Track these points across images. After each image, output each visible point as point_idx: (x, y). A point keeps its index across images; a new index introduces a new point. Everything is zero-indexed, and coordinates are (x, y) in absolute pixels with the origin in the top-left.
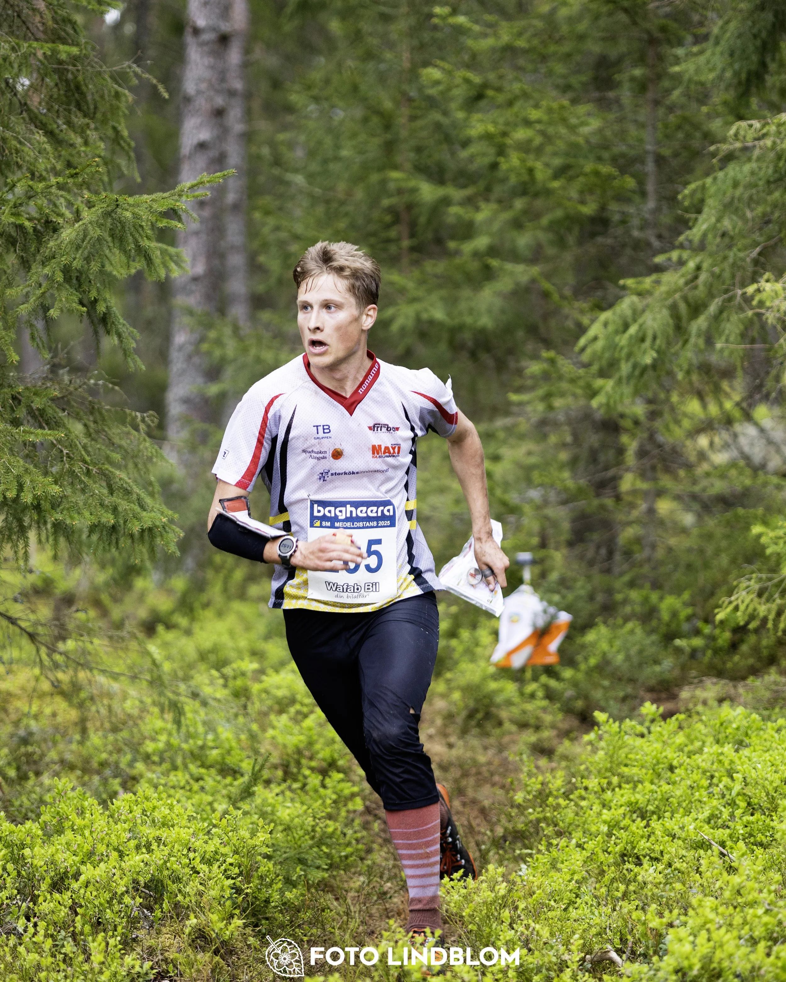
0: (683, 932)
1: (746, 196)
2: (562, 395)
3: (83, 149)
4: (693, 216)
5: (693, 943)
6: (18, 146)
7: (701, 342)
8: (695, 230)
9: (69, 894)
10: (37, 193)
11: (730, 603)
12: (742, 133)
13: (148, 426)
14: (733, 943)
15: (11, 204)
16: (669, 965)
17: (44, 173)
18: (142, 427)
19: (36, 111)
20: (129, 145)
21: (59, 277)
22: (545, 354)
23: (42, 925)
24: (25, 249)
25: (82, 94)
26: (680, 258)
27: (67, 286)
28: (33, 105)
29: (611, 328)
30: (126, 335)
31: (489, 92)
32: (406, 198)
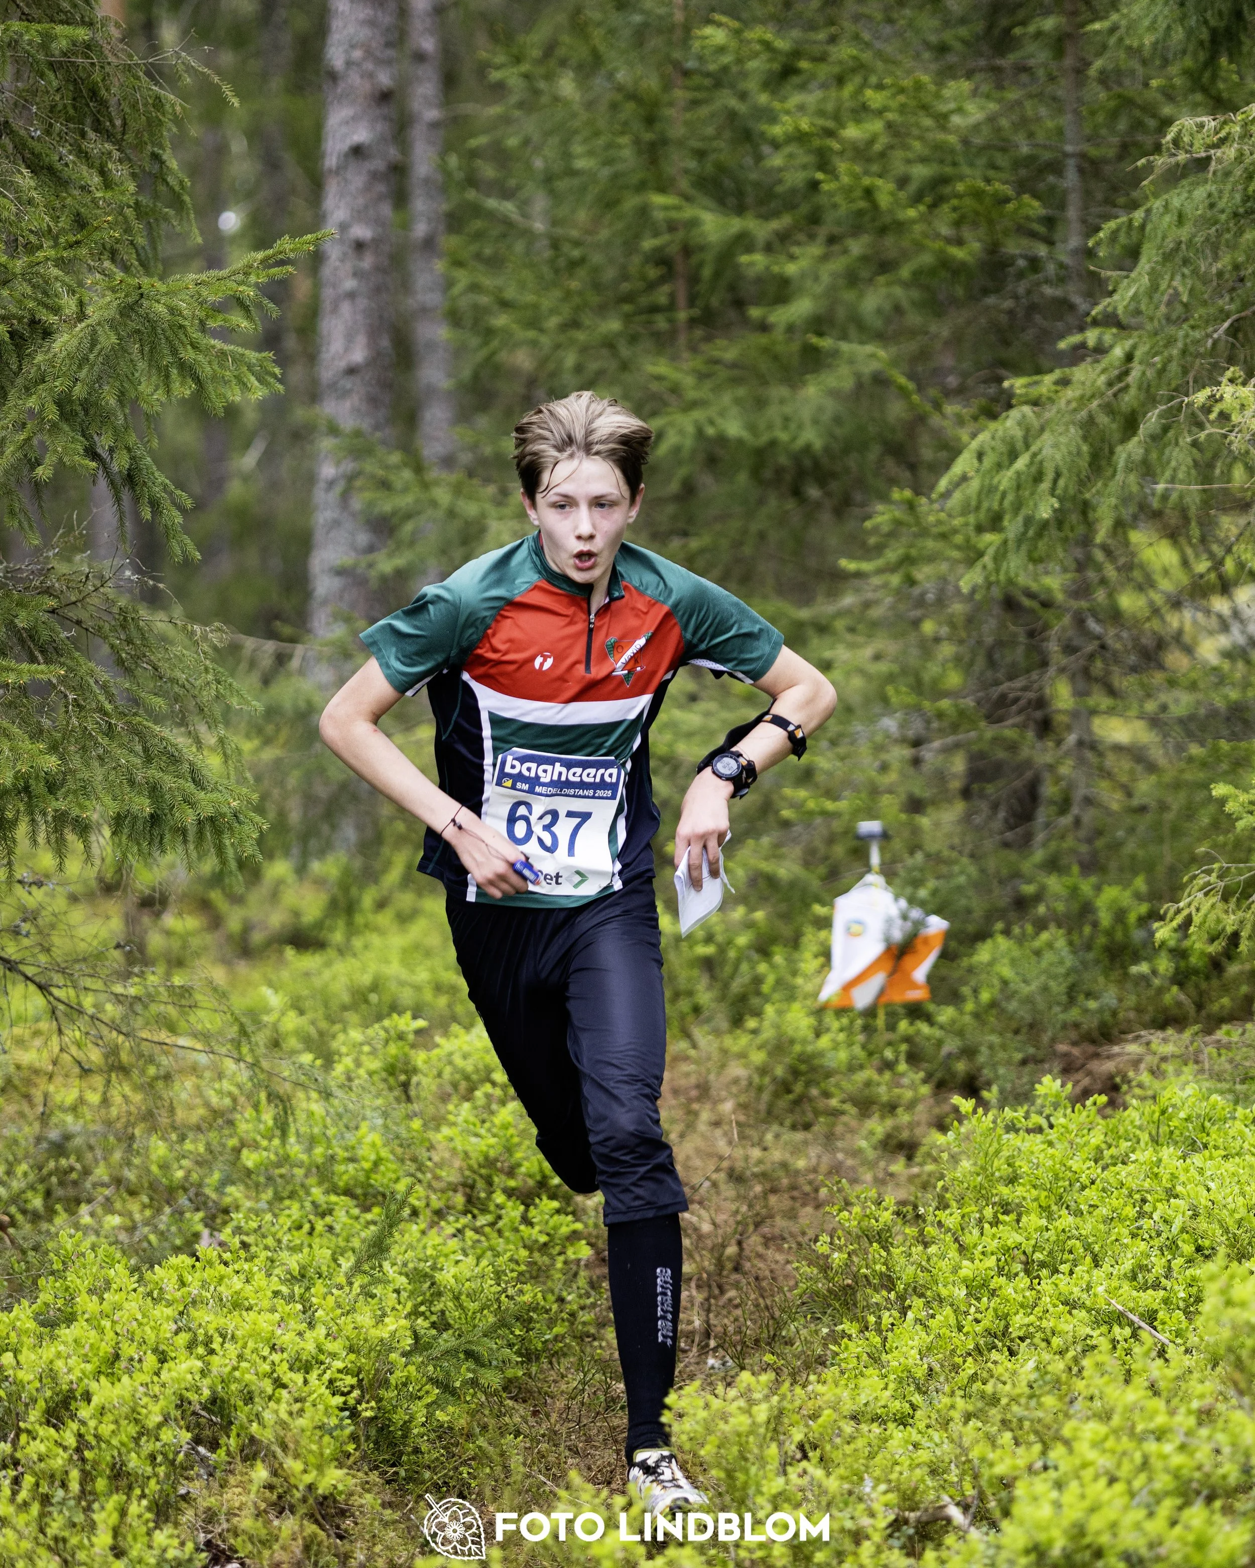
1: (1199, 238)
2: (931, 559)
3: (101, 194)
4: (1115, 274)
5: (1057, 1502)
7: (1133, 479)
8: (1116, 297)
9: (75, 1425)
10: (15, 275)
11: (1178, 911)
12: (1187, 137)
17: (33, 239)
18: (205, 648)
19: (22, 132)
20: (181, 182)
21: (52, 412)
22: (898, 494)
25: (103, 103)
26: (1100, 340)
27: (66, 427)
28: (18, 124)
29: (988, 462)
30: (166, 503)
31: (804, 64)
32: (680, 235)
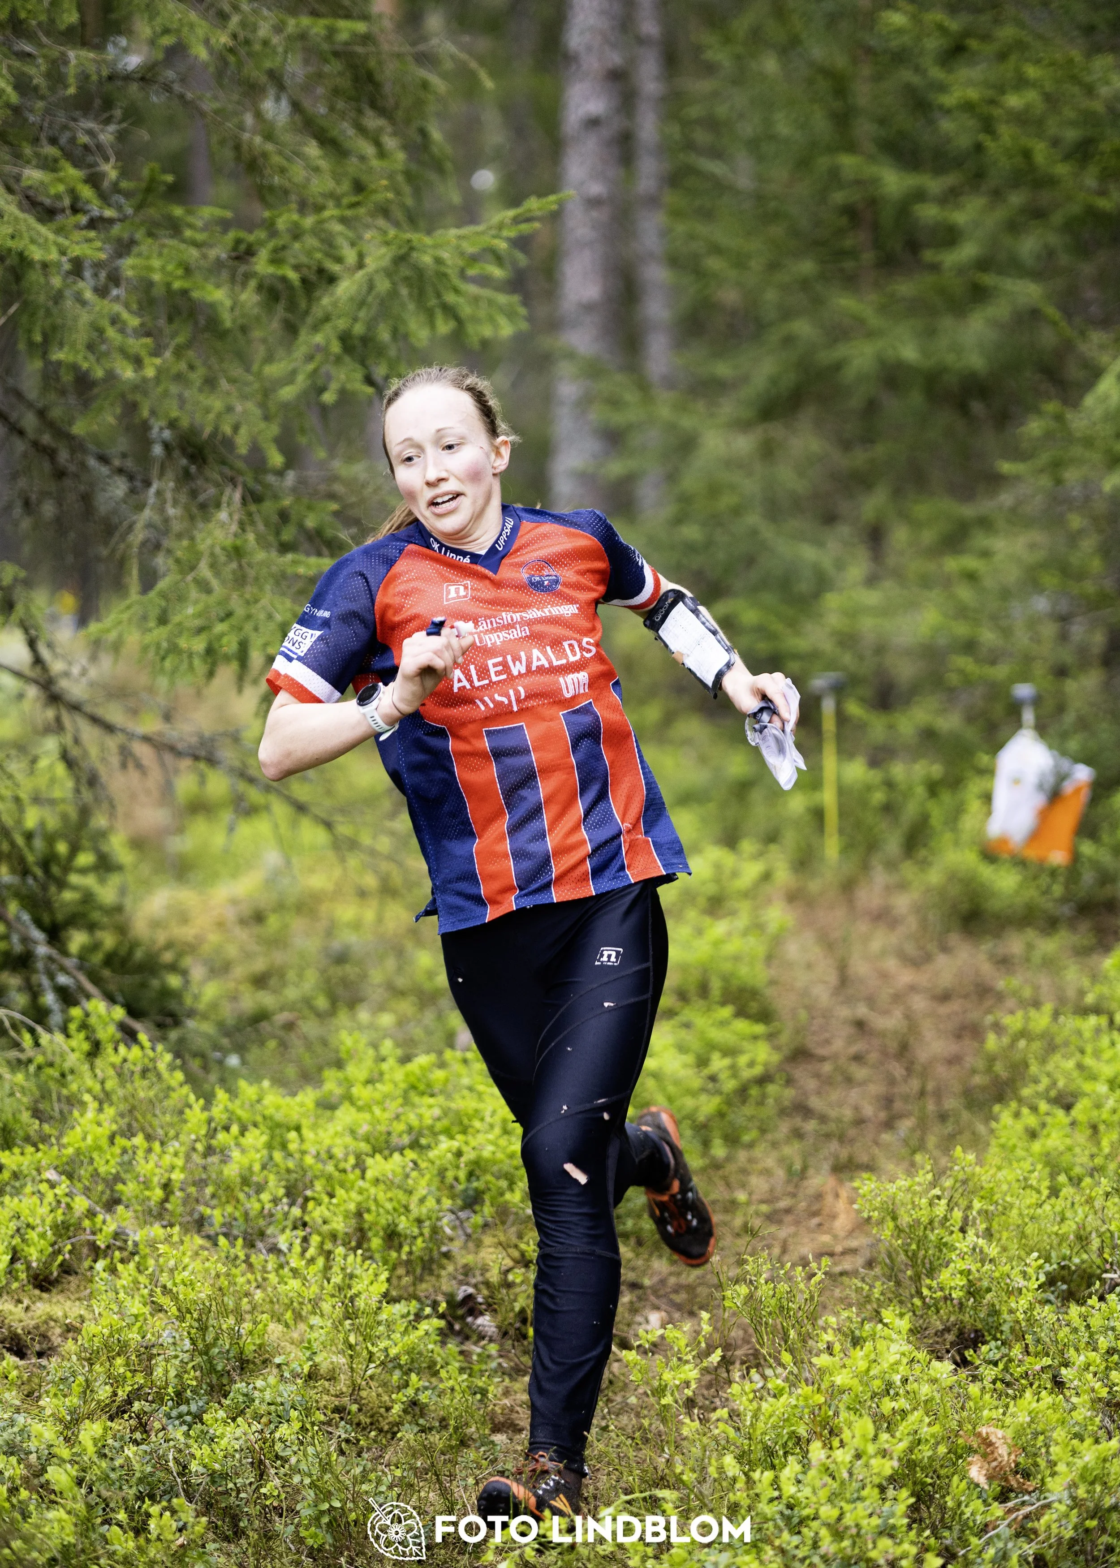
2: (1075, 463)
3: (375, 163)
6: (285, 163)
10: (304, 232)
15: (271, 245)
17: (319, 201)
19: (311, 110)
20: (442, 150)
21: (336, 347)
22: (1051, 407)
23: (315, 1239)
24: (292, 306)
25: (377, 85)
27: (347, 359)
28: (307, 103)
31: (973, 44)
32: (865, 191)
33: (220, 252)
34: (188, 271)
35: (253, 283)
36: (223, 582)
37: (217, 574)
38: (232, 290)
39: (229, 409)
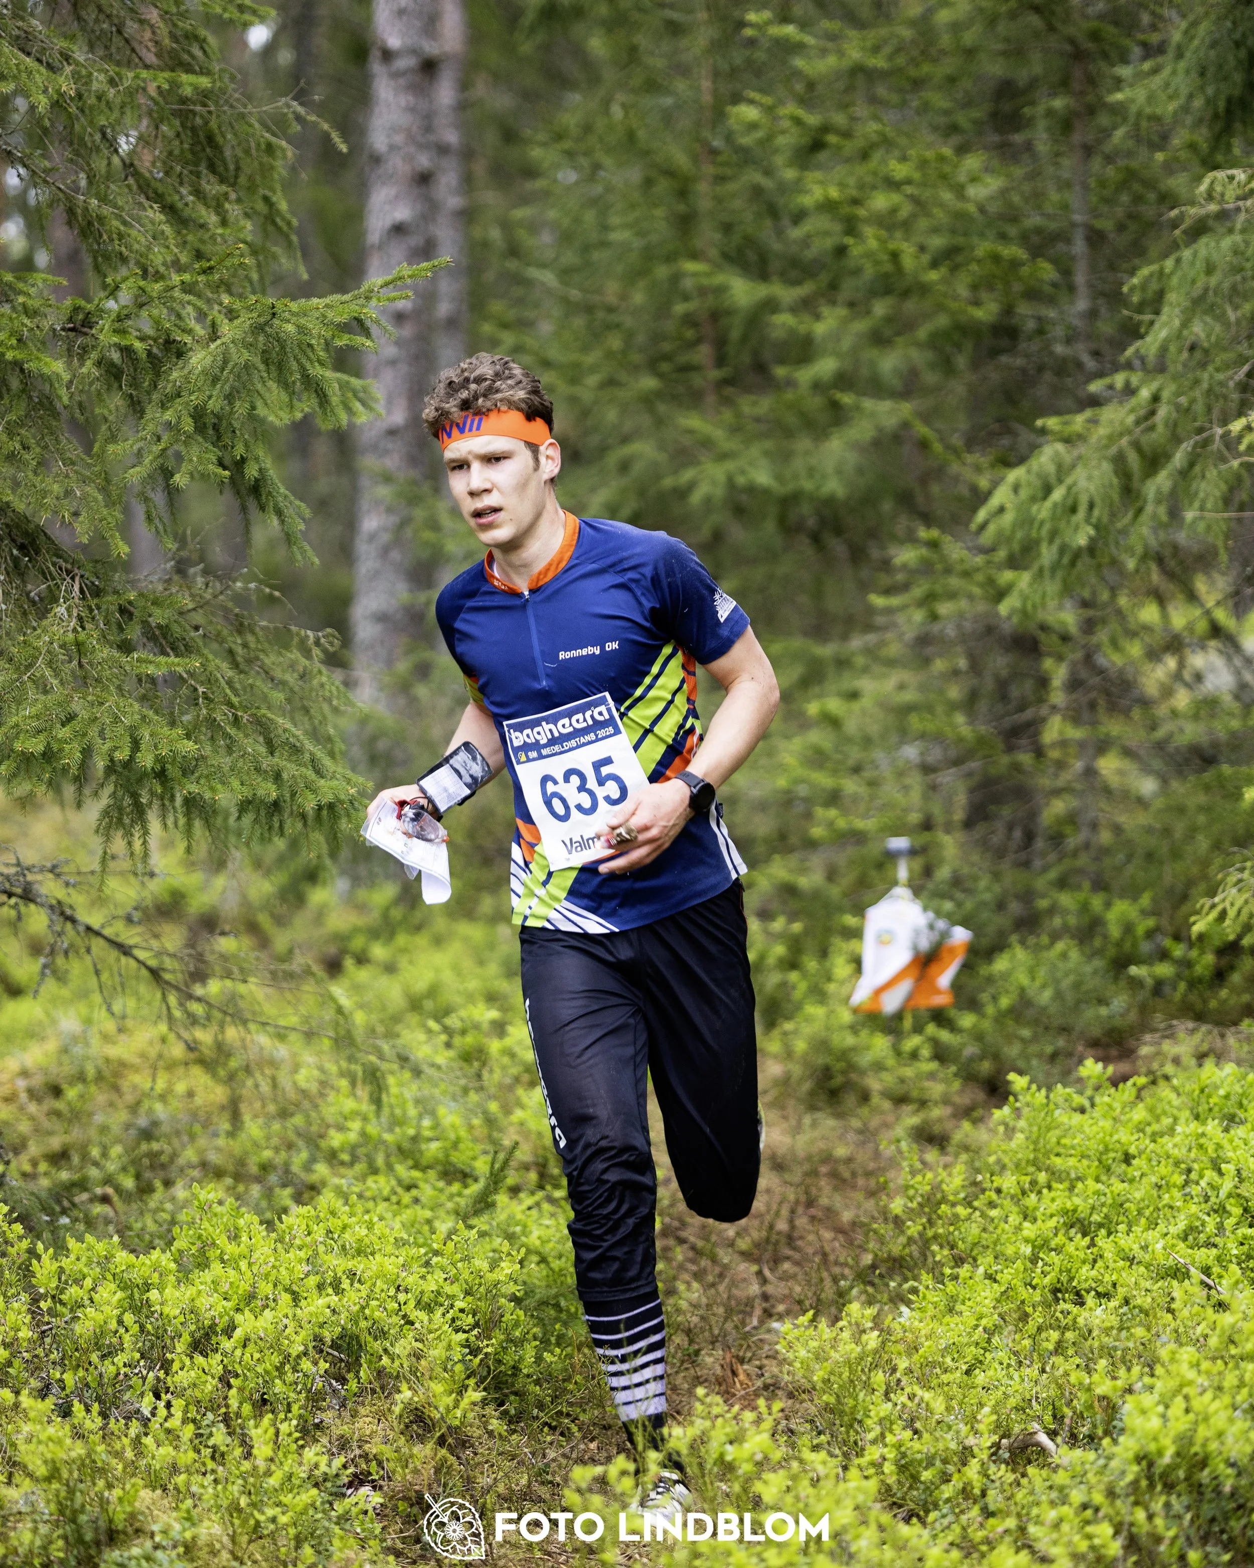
0: (1148, 1400)
1: (1226, 285)
2: (952, 596)
3: (219, 231)
4: (1147, 317)
5: (1163, 1416)
6: (122, 228)
7: (1162, 511)
8: (1149, 339)
9: (218, 1357)
10: (152, 299)
11: (1213, 906)
12: (1219, 189)
13: (325, 651)
14: (1224, 1415)
15: (114, 316)
16: (1127, 1449)
17: (162, 269)
18: (316, 652)
19: (147, 175)
20: (289, 223)
21: (188, 425)
22: (923, 533)
23: (178, 1404)
24: (135, 384)
25: (217, 148)
26: (1127, 384)
27: (200, 438)
28: (142, 167)
29: (1024, 494)
30: (289, 512)
31: (832, 139)
32: (710, 301)
33: (54, 320)
34: (19, 340)
35: (94, 355)
36: (62, 683)
37: (57, 673)
38: (69, 364)
39: (68, 493)
